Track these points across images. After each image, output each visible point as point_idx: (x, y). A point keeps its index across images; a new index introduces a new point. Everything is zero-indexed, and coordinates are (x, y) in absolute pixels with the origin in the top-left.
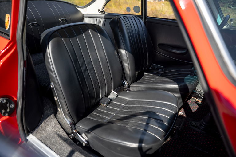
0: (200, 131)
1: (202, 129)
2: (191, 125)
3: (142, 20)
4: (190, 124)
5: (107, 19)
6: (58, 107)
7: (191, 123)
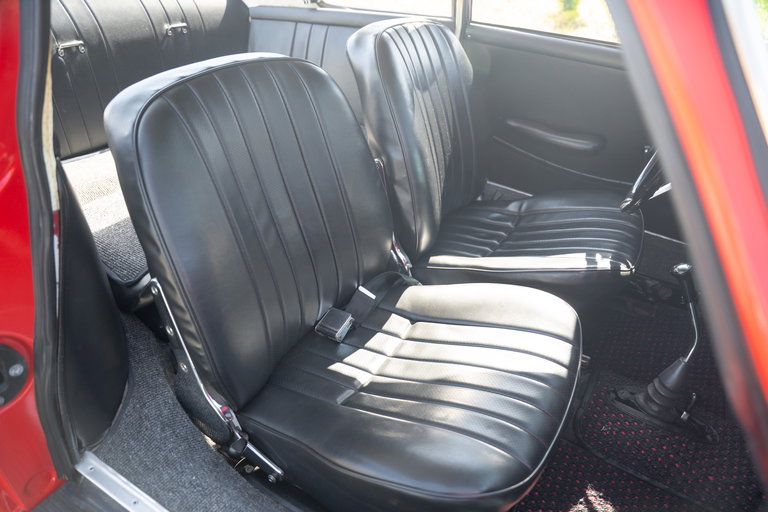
0: (647, 418)
1: (651, 412)
2: (618, 399)
3: (454, 31)
4: (613, 395)
5: (330, 27)
6: (179, 357)
7: (615, 392)
